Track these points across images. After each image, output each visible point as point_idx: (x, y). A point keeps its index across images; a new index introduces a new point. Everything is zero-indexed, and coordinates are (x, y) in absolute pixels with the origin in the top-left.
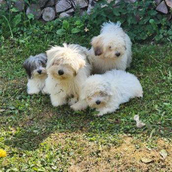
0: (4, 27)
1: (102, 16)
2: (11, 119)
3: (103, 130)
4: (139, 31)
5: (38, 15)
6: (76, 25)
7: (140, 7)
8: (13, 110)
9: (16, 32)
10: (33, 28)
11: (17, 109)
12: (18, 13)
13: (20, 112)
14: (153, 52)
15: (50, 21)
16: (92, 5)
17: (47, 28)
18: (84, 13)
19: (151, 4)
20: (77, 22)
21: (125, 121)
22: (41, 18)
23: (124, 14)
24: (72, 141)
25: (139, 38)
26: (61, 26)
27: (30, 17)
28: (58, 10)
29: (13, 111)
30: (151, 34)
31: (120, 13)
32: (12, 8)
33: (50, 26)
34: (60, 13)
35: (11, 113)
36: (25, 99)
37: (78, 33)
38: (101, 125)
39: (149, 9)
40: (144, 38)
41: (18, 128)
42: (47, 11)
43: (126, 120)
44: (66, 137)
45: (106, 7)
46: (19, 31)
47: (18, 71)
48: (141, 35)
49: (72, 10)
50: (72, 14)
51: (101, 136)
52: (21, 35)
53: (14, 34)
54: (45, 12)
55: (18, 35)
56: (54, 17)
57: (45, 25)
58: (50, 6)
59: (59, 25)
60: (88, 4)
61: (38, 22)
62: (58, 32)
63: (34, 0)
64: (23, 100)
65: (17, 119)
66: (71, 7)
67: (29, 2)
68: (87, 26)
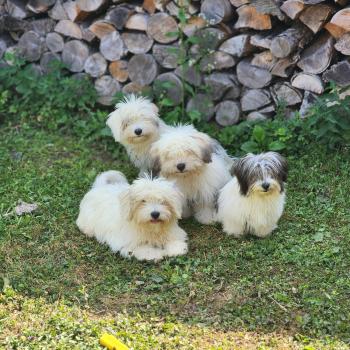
1: (327, 122)
3: (328, 332)
5: (209, 114)
6: (279, 136)
8: (160, 283)
11: (167, 281)
12: (172, 108)
15: (230, 126)
16: (309, 101)
18: (293, 114)
20: (281, 131)
22: (213, 119)
26: (250, 136)
27: (193, 117)
28: (245, 107)
29: (159, 286)
32: (161, 100)
33: (229, 135)
34: (248, 113)
35: (157, 290)
36: (182, 266)
38: (326, 323)
41: (168, 318)
42: (225, 108)
44: (259, 341)
45: (336, 105)
49: (271, 109)
50: (272, 115)
51: (325, 344)
54: (221, 109)
56: (237, 119)
57: (220, 132)
58: (232, 99)
59: (246, 133)
60: (302, 99)
61: (206, 126)
62: (244, 146)
63: (203, 87)
64: (177, 268)
65: (167, 300)
66: (269, 102)
67: (194, 88)
68: (299, 139)
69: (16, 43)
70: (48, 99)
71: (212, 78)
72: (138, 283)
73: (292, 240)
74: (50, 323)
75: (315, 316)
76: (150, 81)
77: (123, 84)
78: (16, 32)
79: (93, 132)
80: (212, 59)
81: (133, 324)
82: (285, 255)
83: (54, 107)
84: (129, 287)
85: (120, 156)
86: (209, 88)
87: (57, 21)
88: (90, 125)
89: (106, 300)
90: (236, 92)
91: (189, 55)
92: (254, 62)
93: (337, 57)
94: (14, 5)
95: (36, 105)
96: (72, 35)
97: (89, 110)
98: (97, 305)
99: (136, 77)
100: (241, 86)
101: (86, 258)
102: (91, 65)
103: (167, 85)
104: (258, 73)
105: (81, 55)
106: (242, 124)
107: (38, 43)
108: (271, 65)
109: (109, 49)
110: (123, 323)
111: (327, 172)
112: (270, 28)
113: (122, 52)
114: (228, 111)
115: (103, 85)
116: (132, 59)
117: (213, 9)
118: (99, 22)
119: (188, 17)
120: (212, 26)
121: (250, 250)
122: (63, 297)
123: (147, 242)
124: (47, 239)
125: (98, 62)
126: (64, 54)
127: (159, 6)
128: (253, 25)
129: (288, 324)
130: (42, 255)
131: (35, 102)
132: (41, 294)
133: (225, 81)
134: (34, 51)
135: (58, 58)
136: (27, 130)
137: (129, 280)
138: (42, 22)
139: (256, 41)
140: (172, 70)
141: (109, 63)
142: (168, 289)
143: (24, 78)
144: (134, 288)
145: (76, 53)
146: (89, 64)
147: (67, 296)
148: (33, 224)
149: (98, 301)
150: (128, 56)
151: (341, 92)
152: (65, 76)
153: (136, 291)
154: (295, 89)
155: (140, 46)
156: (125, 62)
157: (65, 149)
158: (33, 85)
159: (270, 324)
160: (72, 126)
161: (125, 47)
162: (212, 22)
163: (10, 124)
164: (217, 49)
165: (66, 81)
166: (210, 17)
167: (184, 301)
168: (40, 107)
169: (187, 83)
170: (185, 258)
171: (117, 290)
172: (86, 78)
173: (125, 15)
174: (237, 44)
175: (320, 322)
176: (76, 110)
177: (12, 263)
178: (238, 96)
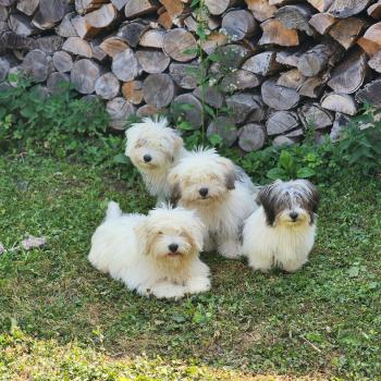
1: (360, 147)
5: (231, 138)
6: (308, 162)
8: (182, 323)
11: (189, 321)
12: (192, 132)
15: (254, 152)
16: (340, 124)
17: (247, 164)
18: (323, 138)
20: (311, 156)
22: (236, 144)
26: (276, 162)
27: (214, 142)
28: (271, 131)
29: (181, 325)
32: (179, 123)
33: (253, 162)
34: (274, 137)
35: (178, 330)
36: (205, 304)
42: (248, 132)
45: (370, 128)
49: (299, 132)
50: (300, 139)
54: (245, 133)
56: (262, 144)
57: (243, 159)
58: (256, 122)
59: (272, 159)
60: (333, 121)
61: (229, 152)
62: (270, 174)
63: (224, 109)
64: (200, 306)
65: (190, 341)
66: (297, 125)
67: (215, 111)
68: (330, 165)
69: (20, 62)
70: (55, 124)
71: (235, 99)
72: (158, 322)
73: (324, 275)
74: (63, 366)
75: (352, 357)
76: (167, 103)
77: (137, 106)
78: (20, 51)
79: (105, 160)
80: (234, 78)
81: (153, 367)
82: (317, 291)
83: (63, 132)
84: (148, 328)
85: (135, 185)
86: (231, 110)
87: (65, 39)
88: (101, 151)
89: (123, 342)
90: (260, 115)
91: (209, 75)
92: (280, 82)
93: (370, 75)
94: (18, 22)
95: (42, 130)
96: (81, 54)
97: (100, 135)
98: (113, 347)
99: (151, 99)
100: (266, 107)
101: (101, 297)
102: (102, 86)
103: (185, 107)
104: (284, 94)
105: (91, 74)
106: (268, 149)
107: (44, 62)
108: (299, 85)
109: (122, 69)
110: (143, 367)
111: (361, 200)
112: (298, 43)
113: (135, 71)
114: (252, 135)
115: (115, 108)
116: (148, 79)
117: (235, 24)
118: (110, 39)
119: (208, 33)
120: (234, 43)
121: (278, 285)
122: (76, 339)
123: (166, 278)
124: (57, 276)
125: (109, 82)
126: (72, 74)
127: (176, 21)
128: (278, 41)
129: (322, 367)
130: (52, 293)
131: (41, 127)
132: (52, 336)
133: (249, 102)
134: (40, 71)
135: (67, 78)
136: (33, 157)
137: (148, 319)
138: (49, 39)
139: (282, 58)
140: (191, 91)
141: (122, 83)
142: (191, 330)
143: (29, 100)
144: (153, 328)
145: (85, 73)
146: (100, 85)
147: (80, 338)
148: (42, 259)
149: (114, 343)
150: (143, 76)
151: (375, 113)
152: (74, 98)
153: (155, 332)
154: (325, 110)
155: (156, 65)
156: (139, 82)
157: (74, 177)
158: (39, 108)
159: (302, 366)
160: (82, 153)
161: (139, 66)
162: (235, 38)
163: (15, 151)
164: (240, 68)
165: (76, 103)
166: (232, 32)
167: (208, 342)
168: (47, 132)
169: (208, 105)
170: (208, 295)
171: (135, 331)
172: (98, 100)
173: (139, 30)
174: (261, 62)
175: (357, 364)
176: (86, 135)
177: (19, 302)
178: (262, 118)
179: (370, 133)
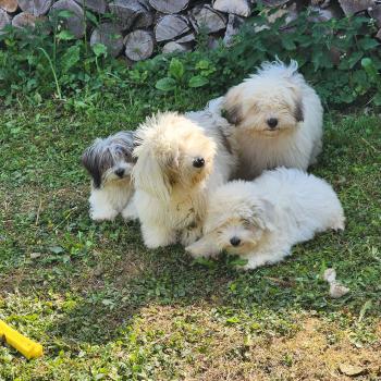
0: (42, 74)
1: (255, 51)
2: (54, 273)
3: (254, 300)
4: (338, 84)
5: (117, 48)
6: (200, 70)
7: (341, 31)
8: (60, 254)
9: (68, 84)
10: (104, 75)
11: (68, 252)
12: (73, 42)
13: (73, 258)
14: (368, 131)
15: (143, 61)
16: (234, 27)
17: (134, 75)
18: (216, 42)
19: (365, 24)
20: (202, 64)
21: (304, 283)
22: (122, 53)
23: (306, 45)
24: (186, 325)
25: (338, 100)
26: (166, 71)
27: (97, 52)
28: (160, 37)
29: (58, 257)
30: (364, 92)
31: (297, 44)
32: (58, 32)
33: (141, 72)
34: (163, 43)
35: (55, 262)
37: (204, 88)
38: (252, 290)
39: (360, 37)
40: (350, 101)
41: (68, 294)
42: (135, 39)
43: (307, 280)
44: (175, 315)
45: (265, 30)
46: (73, 82)
47: (70, 169)
48: (342, 93)
49: (191, 37)
50: (191, 45)
51: (251, 315)
52: (78, 91)
53: (63, 88)
54: (132, 41)
55: (71, 90)
56: (150, 53)
57: (131, 69)
58: (143, 28)
59: (162, 68)
60: (226, 24)
61: (115, 62)
62: (159, 84)
63: (108, 15)
64: (80, 234)
65: (67, 274)
66: (188, 29)
67: (97, 16)
68: (225, 72)
71: (119, 3)
72: (34, 255)
76: (44, 11)
77: (12, 15)
84: (23, 261)
86: (116, 16)
90: (148, 20)
99: (27, 6)
100: (153, 11)
103: (64, 14)
106: (157, 57)
110: (15, 305)
114: (140, 43)
133: (134, 6)
137: (23, 252)
144: (28, 262)
151: (269, 14)
153: (30, 265)
154: (218, 12)
169: (90, 11)
171: (8, 265)
178: (149, 24)
179: (265, 36)
